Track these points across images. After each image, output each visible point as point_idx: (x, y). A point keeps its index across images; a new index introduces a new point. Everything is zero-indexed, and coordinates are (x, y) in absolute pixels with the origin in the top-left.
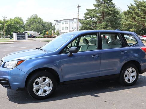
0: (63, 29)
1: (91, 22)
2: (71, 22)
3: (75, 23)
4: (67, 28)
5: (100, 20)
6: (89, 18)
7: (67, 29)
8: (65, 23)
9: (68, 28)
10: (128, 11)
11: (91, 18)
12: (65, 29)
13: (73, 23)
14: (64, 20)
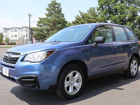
0: (12, 36)
1: (44, 30)
2: (20, 30)
3: (24, 31)
4: (16, 35)
5: (52, 28)
6: (42, 26)
7: (16, 37)
8: (14, 30)
9: (18, 36)
10: (75, 21)
11: (43, 26)
12: (14, 36)
13: (22, 31)
14: (13, 28)
